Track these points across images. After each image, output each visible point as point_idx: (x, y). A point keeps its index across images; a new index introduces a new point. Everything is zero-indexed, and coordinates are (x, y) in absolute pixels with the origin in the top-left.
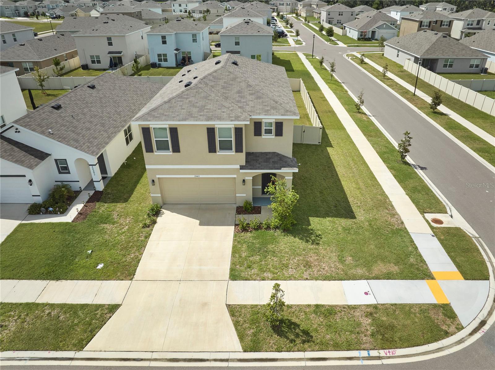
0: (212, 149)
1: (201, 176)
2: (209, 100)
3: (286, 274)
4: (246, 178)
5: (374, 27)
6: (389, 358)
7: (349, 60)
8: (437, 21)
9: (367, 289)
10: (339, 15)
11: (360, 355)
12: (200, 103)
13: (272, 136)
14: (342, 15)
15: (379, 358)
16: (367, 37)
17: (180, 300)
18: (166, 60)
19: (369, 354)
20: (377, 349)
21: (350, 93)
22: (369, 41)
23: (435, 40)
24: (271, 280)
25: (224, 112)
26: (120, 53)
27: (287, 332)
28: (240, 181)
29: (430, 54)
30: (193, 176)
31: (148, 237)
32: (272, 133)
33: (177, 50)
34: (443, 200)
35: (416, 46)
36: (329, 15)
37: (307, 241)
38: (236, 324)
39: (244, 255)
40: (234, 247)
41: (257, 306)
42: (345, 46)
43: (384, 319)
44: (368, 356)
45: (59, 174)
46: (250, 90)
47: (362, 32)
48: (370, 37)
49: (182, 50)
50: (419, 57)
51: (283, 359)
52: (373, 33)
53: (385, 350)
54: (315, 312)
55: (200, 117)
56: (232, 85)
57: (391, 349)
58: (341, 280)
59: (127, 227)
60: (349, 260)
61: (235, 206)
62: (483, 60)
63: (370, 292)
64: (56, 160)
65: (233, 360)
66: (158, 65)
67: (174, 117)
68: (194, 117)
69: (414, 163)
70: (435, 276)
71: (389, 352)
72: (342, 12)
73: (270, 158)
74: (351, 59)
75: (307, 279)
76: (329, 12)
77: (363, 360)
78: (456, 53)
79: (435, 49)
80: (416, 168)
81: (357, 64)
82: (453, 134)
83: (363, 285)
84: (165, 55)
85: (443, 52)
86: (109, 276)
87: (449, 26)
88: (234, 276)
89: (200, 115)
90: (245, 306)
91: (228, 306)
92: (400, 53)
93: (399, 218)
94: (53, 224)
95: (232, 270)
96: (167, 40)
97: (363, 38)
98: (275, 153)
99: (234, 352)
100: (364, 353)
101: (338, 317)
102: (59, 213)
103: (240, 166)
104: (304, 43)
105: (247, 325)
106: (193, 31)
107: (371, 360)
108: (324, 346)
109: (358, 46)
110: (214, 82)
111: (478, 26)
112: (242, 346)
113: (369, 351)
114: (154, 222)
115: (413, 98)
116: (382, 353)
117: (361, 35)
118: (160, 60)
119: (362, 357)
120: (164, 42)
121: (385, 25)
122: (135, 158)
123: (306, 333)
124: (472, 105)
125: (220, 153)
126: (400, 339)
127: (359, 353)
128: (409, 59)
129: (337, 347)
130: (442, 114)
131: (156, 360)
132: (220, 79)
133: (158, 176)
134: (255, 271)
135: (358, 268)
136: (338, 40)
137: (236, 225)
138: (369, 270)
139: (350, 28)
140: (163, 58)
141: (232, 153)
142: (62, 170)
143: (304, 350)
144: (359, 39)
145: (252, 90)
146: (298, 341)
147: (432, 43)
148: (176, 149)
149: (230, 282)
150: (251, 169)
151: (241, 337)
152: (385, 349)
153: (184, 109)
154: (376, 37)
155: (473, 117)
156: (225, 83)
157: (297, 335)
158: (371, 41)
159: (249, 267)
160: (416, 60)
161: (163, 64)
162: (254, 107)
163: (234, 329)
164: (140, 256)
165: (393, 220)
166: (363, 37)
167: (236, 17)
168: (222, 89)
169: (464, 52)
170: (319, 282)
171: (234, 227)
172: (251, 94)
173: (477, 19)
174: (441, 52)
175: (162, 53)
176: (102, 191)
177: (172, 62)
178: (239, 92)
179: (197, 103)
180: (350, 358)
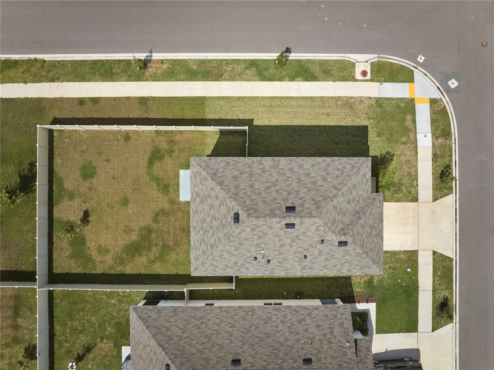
3: (415, 173)
6: (455, 136)
9: (423, 135)
15: (455, 140)
17: (431, 224)
24: (417, 181)
37: (392, 160)
38: (442, 197)
39: (402, 195)
40: (396, 201)
41: (432, 188)
43: (439, 132)
46: (347, 194)
54: (436, 162)
56: (341, 209)
57: (452, 134)
58: (417, 146)
60: (404, 139)
63: (425, 134)
65: (456, 197)
83: (420, 137)
88: (415, 199)
90: (433, 194)
91: (433, 201)
95: (412, 201)
99: (453, 197)
100: (453, 145)
101: (439, 153)
105: (442, 193)
107: (456, 143)
108: (451, 160)
110: (338, 223)
112: (450, 194)
116: (453, 138)
123: (445, 168)
129: (451, 156)
131: (456, 228)
132: (335, 219)
134: (413, 190)
138: (411, 130)
145: (347, 192)
146: (449, 171)
149: (419, 201)
151: (447, 194)
156: (339, 214)
157: (447, 171)
159: (410, 192)
163: (444, 198)
164: (402, 251)
168: (346, 216)
170: (419, 157)
178: (349, 202)
179: (367, 232)
180: (455, 151)
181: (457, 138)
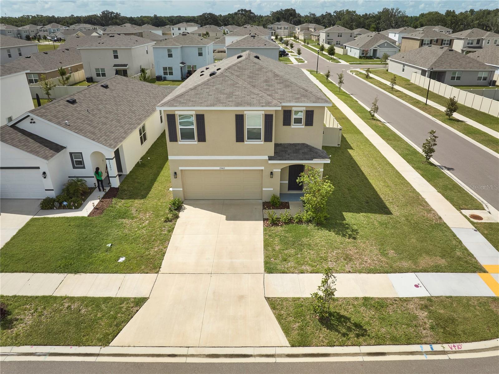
0: (240, 138)
1: (227, 168)
2: (236, 87)
3: (326, 267)
4: (274, 170)
5: (376, 46)
6: (455, 352)
7: (354, 75)
8: (437, 40)
9: (417, 282)
10: (339, 36)
11: (422, 350)
12: (228, 90)
13: (302, 126)
14: (341, 36)
15: (444, 353)
16: (368, 55)
17: (214, 293)
18: (171, 73)
19: (432, 348)
20: (440, 343)
21: (360, 102)
22: (371, 59)
23: (441, 54)
24: (311, 273)
25: (253, 98)
26: (126, 65)
27: (337, 326)
28: (267, 174)
29: (438, 67)
30: (218, 168)
31: (171, 230)
32: (301, 123)
33: (182, 63)
34: (477, 198)
35: (423, 60)
36: (328, 36)
37: (344, 236)
38: (279, 318)
39: (277, 248)
40: (265, 241)
41: (299, 298)
42: (348, 64)
43: (442, 311)
44: (431, 350)
45: (73, 168)
46: (277, 80)
47: (364, 51)
48: (372, 55)
49: (188, 64)
50: (427, 69)
51: (337, 354)
52: (375, 51)
53: (450, 345)
54: (364, 305)
55: (229, 103)
56: (258, 74)
57: (456, 343)
58: (387, 272)
59: (147, 222)
60: (391, 253)
61: (261, 202)
62: (490, 72)
63: (421, 285)
64: (71, 154)
65: (280, 356)
66: (163, 79)
67: (201, 103)
68: (223, 103)
69: (439, 164)
70: (487, 269)
71: (454, 346)
72: (341, 34)
73: (299, 149)
74: (355, 74)
75: (350, 272)
76: (328, 33)
77: (427, 354)
78: (463, 66)
79: (442, 61)
80: (442, 169)
81: (362, 78)
82: (474, 139)
83: (411, 278)
84: (170, 68)
85: (450, 65)
86: (132, 269)
87: (450, 45)
88: (270, 269)
89: (229, 101)
90: (286, 299)
91: (268, 299)
92: (406, 67)
93: (435, 214)
94: (67, 218)
95: (266, 263)
96: (173, 53)
97: (364, 57)
98: (303, 144)
99: (281, 347)
100: (427, 348)
101: (390, 310)
102: (73, 208)
103: (268, 157)
104: (306, 62)
105: (291, 319)
106: (199, 45)
107: (435, 354)
108: (380, 341)
109: (360, 64)
110: (240, 72)
111: (478, 45)
112: (288, 340)
113: (431, 346)
114: (177, 217)
115: (425, 107)
116: (447, 347)
117: (363, 54)
118: (165, 73)
119: (425, 352)
120: (170, 56)
121: (386, 44)
122: (149, 158)
123: (358, 326)
124: (487, 112)
125: (247, 142)
126: (464, 332)
127: (421, 347)
128: (416, 73)
129: (395, 341)
130: (458, 121)
131: (192, 356)
132: (245, 69)
133: (181, 168)
134: (291, 264)
135: (402, 261)
136: (340, 59)
137: (265, 220)
138: (416, 263)
139: (351, 48)
140: (168, 71)
141: (261, 142)
142: (76, 165)
143: (359, 345)
144: (360, 57)
145: (280, 80)
146: (352, 335)
147: (439, 56)
148: (202, 138)
149: (266, 275)
150: (280, 160)
151: (287, 331)
152: (449, 343)
153: (211, 95)
154: (378, 56)
155: (491, 123)
156: (250, 72)
157: (349, 329)
158: (372, 59)
159: (285, 260)
160: (423, 73)
161: (169, 77)
162: (283, 95)
163: (276, 322)
164: (165, 250)
165: (430, 216)
166: (364, 55)
167: (238, 35)
168: (248, 78)
169: (471, 65)
171: (262, 221)
172: (280, 83)
173: (477, 38)
174: (449, 65)
175: (167, 66)
176: (118, 188)
177: (177, 75)
178: (266, 81)
179: (224, 90)
180: (412, 353)
181: (453, 356)
